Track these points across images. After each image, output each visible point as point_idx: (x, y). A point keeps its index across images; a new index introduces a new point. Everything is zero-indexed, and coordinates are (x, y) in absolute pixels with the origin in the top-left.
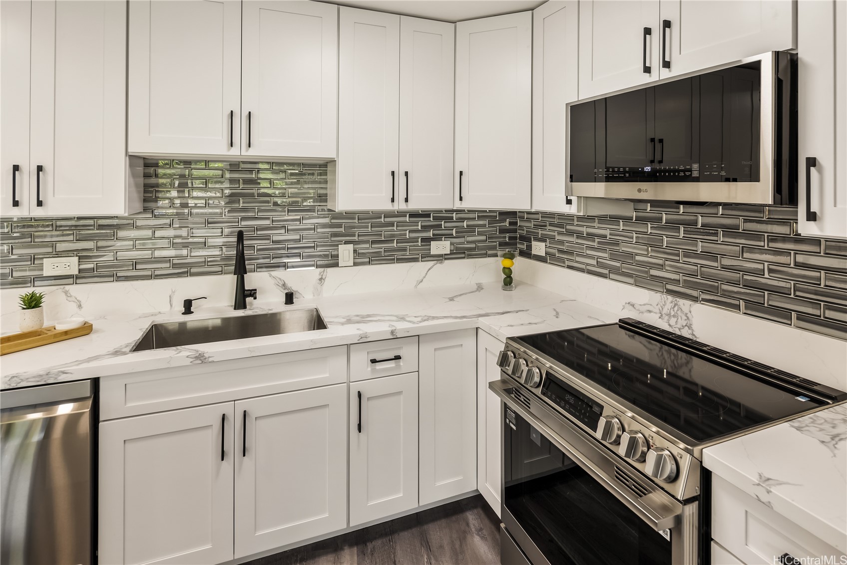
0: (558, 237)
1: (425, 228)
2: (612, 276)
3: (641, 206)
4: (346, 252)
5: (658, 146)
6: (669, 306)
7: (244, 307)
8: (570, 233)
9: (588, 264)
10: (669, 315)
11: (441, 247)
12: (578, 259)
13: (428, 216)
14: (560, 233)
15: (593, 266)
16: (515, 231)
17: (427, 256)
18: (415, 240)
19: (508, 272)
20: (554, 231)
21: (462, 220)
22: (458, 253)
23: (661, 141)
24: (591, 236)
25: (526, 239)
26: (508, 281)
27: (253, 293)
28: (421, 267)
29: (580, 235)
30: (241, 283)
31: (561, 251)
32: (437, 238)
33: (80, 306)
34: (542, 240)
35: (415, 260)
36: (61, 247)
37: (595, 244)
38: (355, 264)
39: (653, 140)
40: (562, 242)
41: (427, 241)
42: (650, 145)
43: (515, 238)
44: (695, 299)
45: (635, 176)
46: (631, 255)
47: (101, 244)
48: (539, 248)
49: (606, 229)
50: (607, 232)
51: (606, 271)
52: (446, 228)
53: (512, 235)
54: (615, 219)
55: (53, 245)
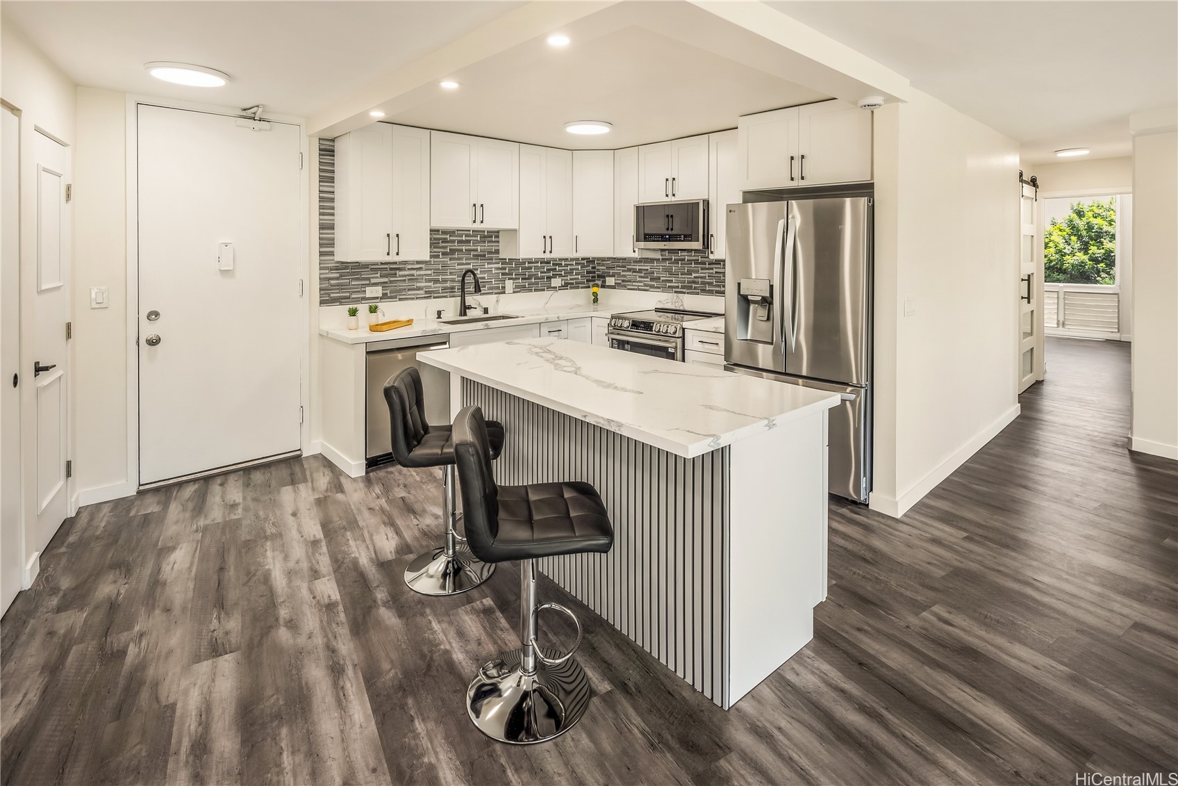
0: (622, 273)
1: (549, 270)
2: (651, 290)
3: (664, 253)
4: (509, 285)
5: (670, 219)
6: (675, 298)
7: (465, 314)
8: (629, 270)
9: (639, 286)
10: (675, 302)
11: (556, 282)
12: (634, 284)
13: (549, 263)
14: (623, 271)
15: (642, 286)
16: (594, 272)
17: (550, 288)
18: (542, 278)
19: (595, 295)
20: (620, 270)
21: (567, 265)
22: (566, 286)
23: (672, 216)
24: (640, 271)
25: (602, 277)
26: (596, 300)
27: (470, 307)
28: (547, 294)
29: (635, 271)
30: (463, 301)
31: (623, 281)
32: (554, 276)
33: (384, 315)
34: (613, 276)
35: (543, 290)
36: (373, 281)
37: (643, 275)
38: (514, 292)
39: (668, 216)
40: (625, 276)
41: (549, 278)
42: (667, 219)
43: (595, 277)
44: (684, 293)
45: (662, 238)
46: (659, 278)
47: (392, 279)
48: (610, 281)
49: (647, 266)
50: (648, 268)
51: (648, 288)
52: (559, 271)
53: (593, 275)
54: (652, 260)
55: (368, 279)
